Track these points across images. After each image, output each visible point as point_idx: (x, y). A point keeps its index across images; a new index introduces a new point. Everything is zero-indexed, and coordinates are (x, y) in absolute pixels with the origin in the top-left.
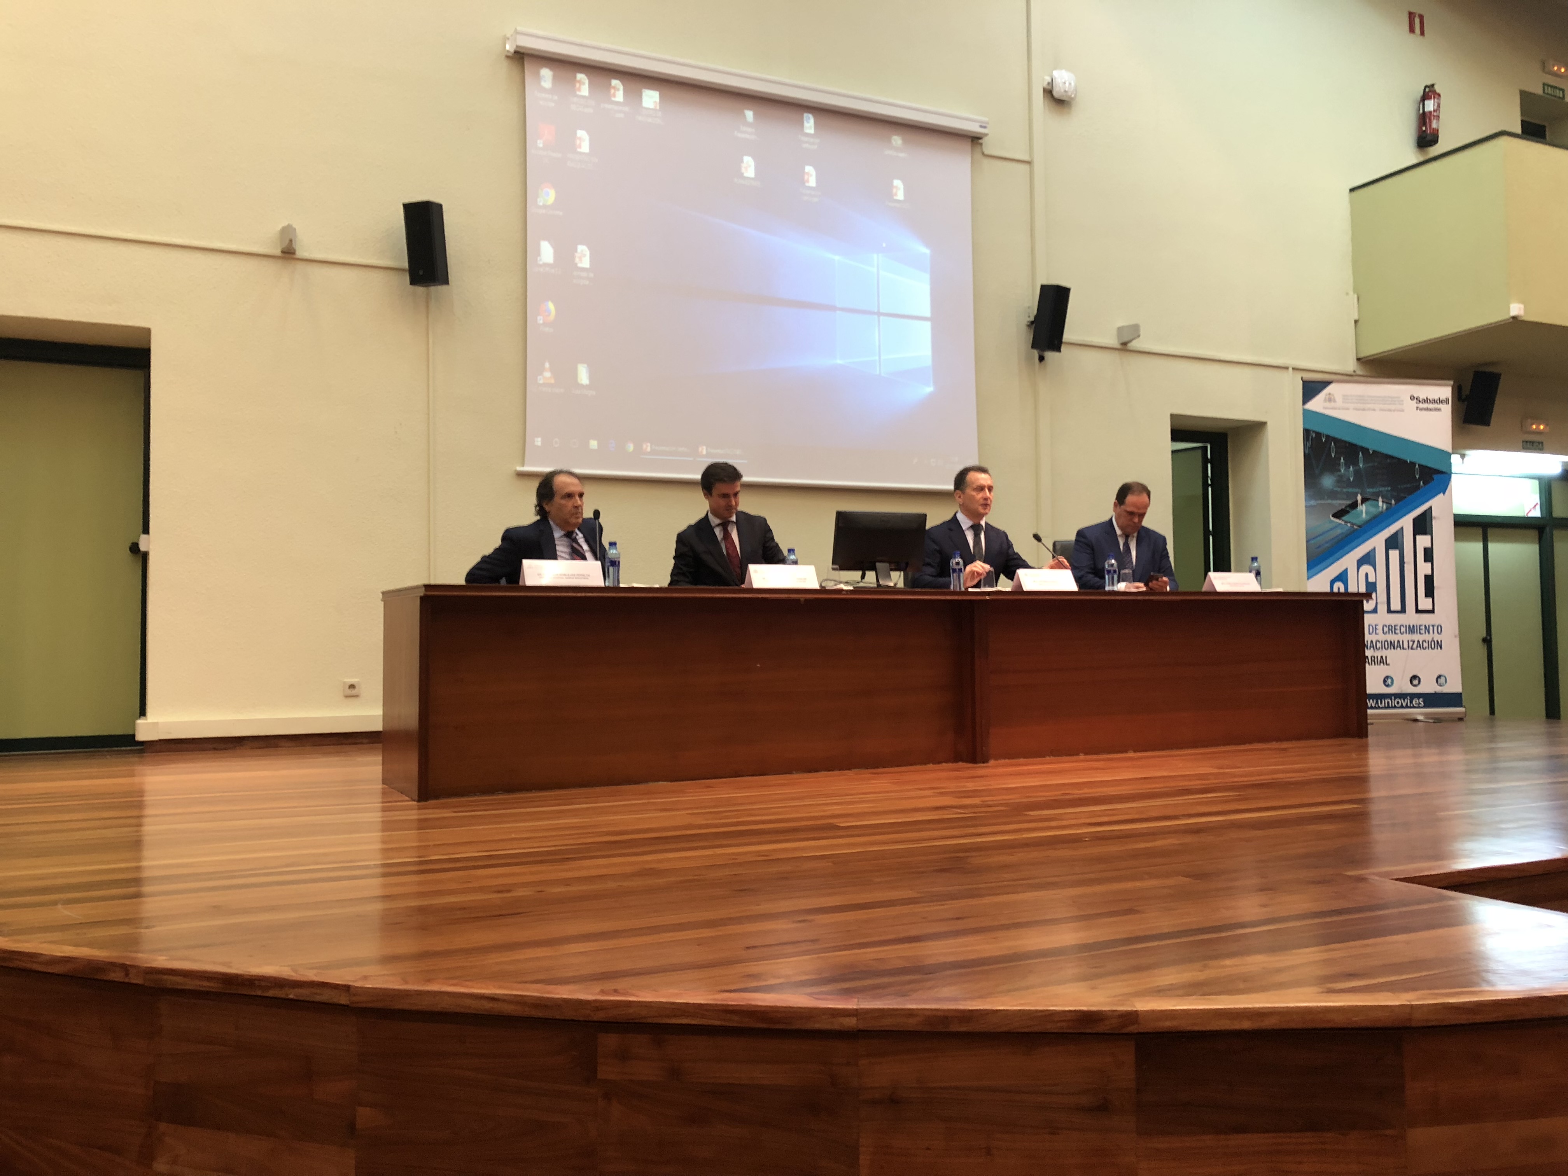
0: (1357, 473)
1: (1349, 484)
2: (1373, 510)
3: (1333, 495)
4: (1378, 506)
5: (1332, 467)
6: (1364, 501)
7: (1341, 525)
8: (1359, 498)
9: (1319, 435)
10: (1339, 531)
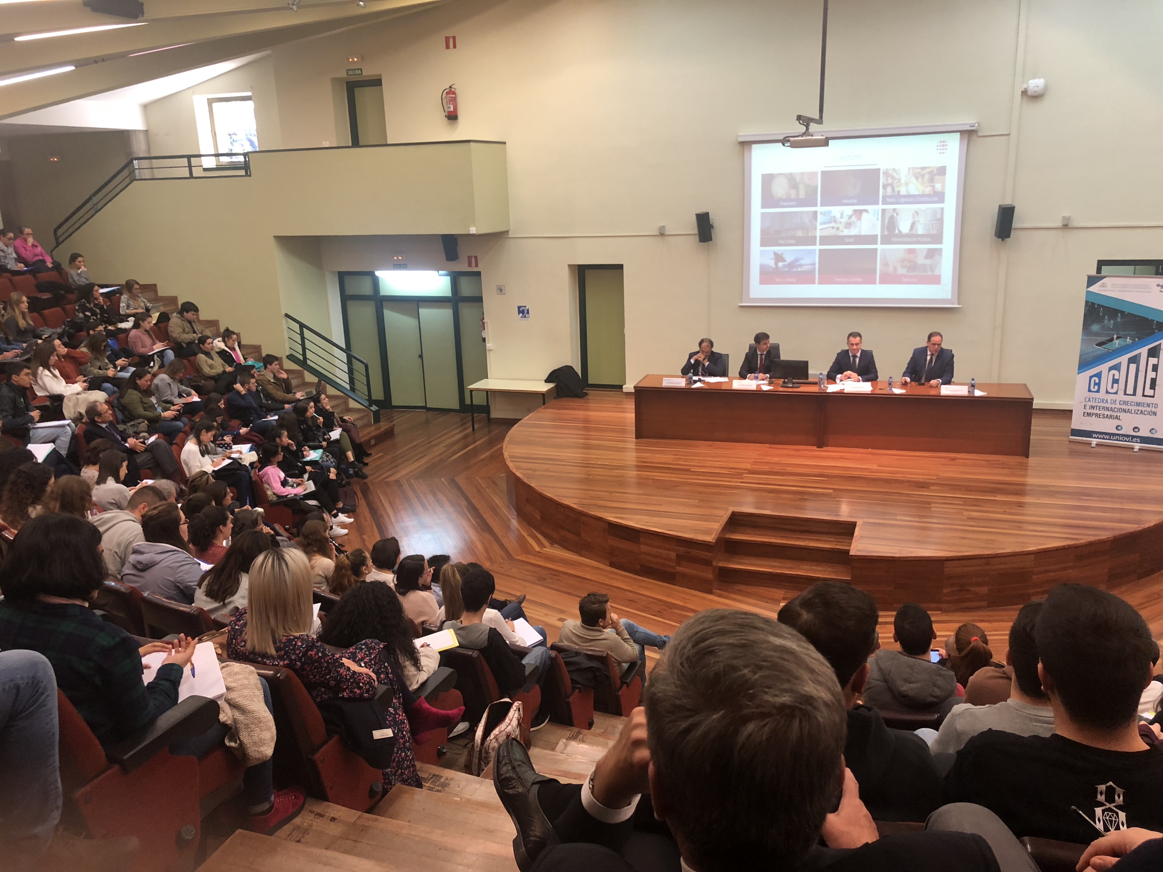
0: (1116, 324)
1: (1109, 329)
2: (1123, 343)
3: (1097, 334)
4: (1126, 341)
5: (1099, 320)
6: (1117, 338)
7: (1101, 350)
8: (1115, 336)
9: (1093, 304)
10: (1099, 353)
